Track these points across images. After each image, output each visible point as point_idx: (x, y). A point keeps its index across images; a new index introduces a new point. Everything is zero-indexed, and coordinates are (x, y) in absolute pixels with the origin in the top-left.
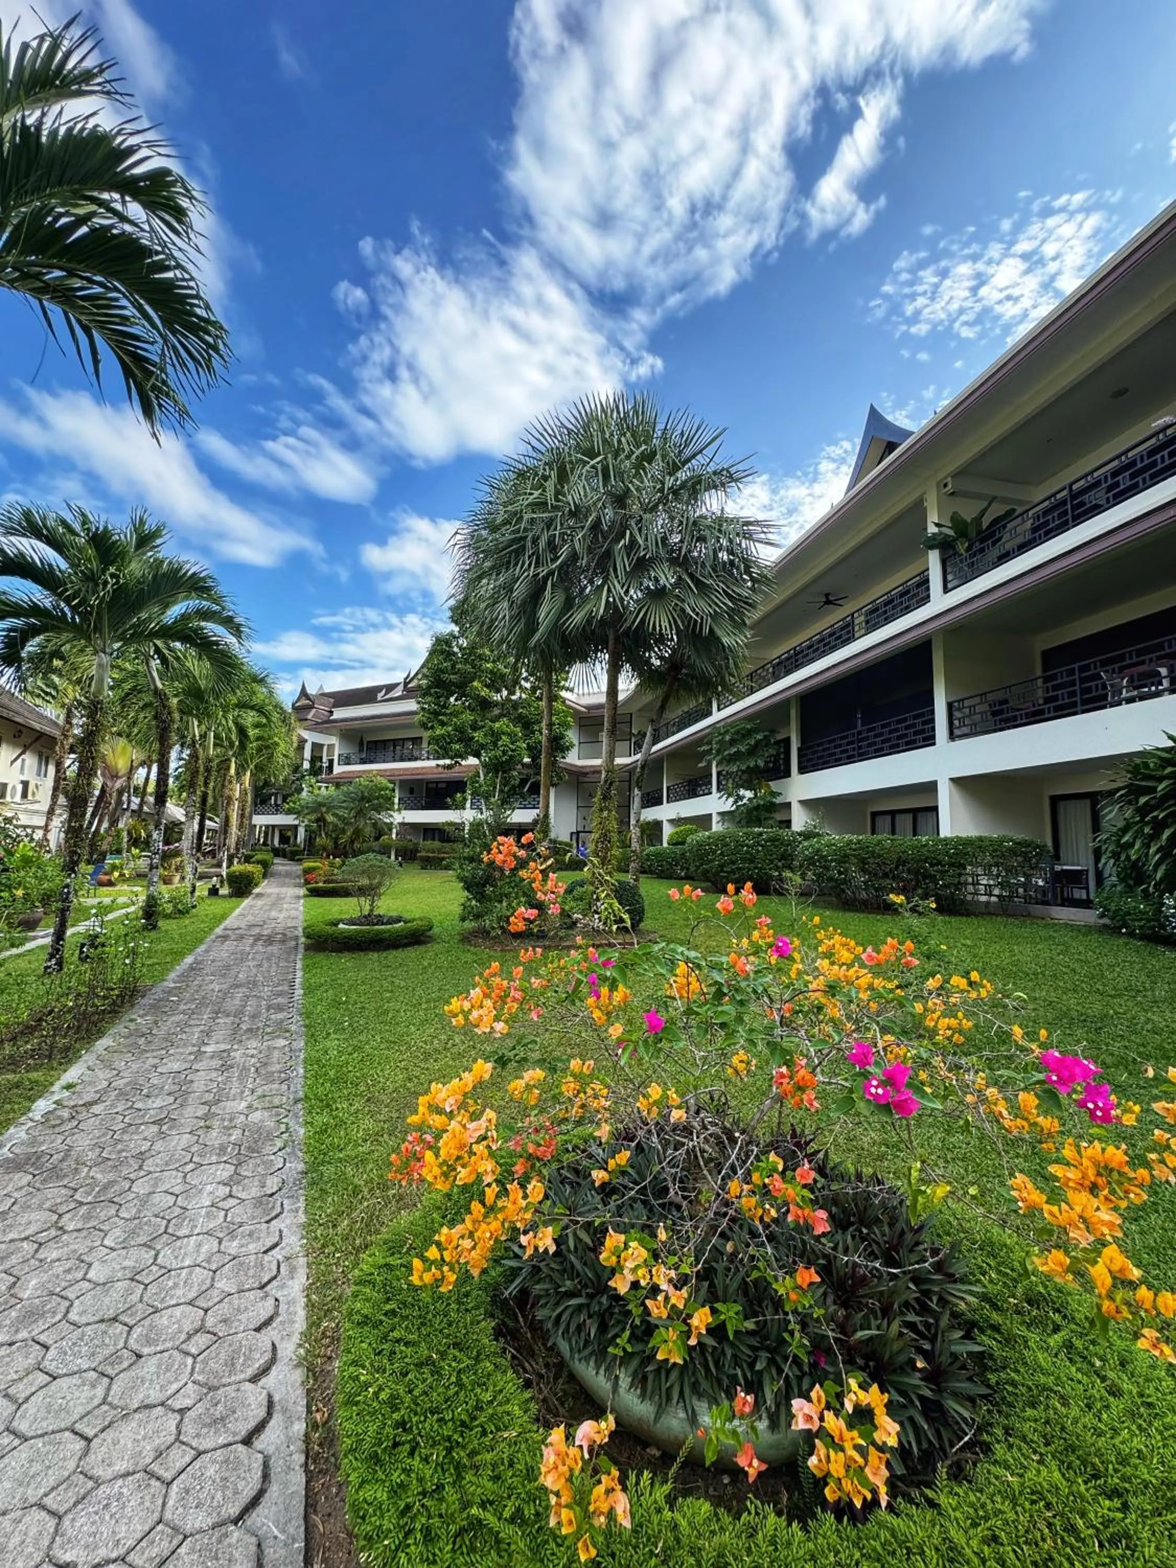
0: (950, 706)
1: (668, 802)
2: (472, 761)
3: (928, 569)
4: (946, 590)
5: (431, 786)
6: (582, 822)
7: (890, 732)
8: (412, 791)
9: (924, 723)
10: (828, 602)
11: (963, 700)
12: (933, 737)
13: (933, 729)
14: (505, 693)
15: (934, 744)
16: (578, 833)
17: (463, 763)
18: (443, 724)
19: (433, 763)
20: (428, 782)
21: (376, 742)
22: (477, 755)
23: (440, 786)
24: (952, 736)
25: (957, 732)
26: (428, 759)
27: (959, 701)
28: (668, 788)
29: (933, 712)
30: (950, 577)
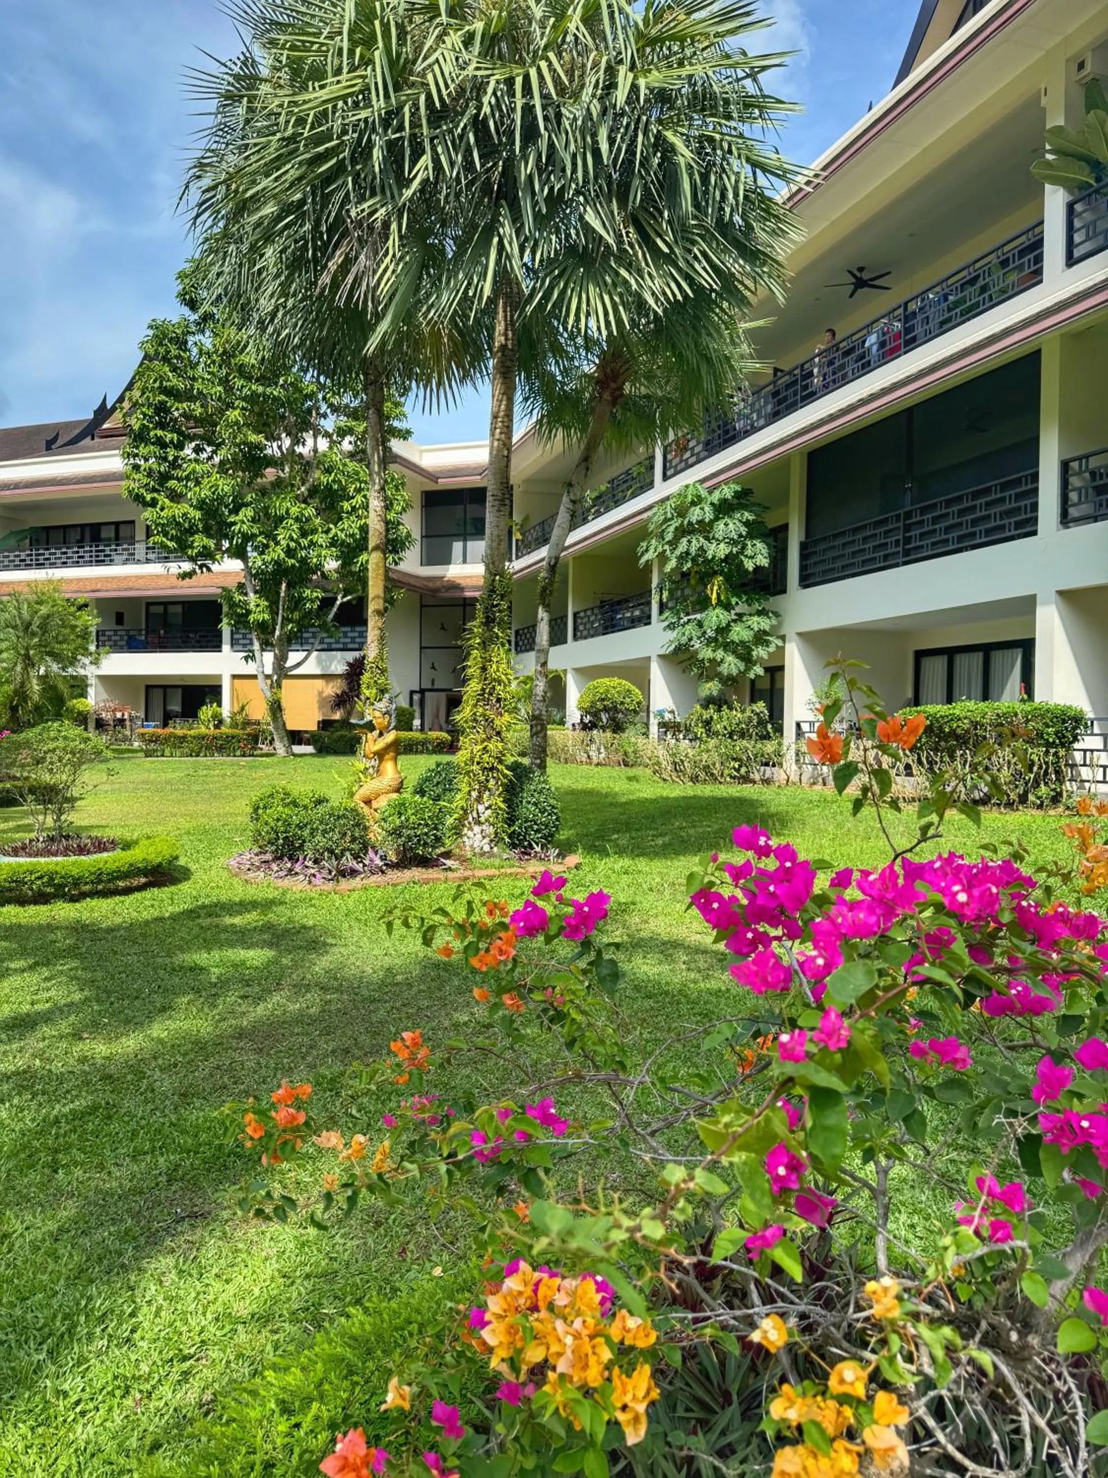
0: (1065, 466)
1: (575, 638)
2: (231, 566)
3: (1042, 222)
4: (1071, 261)
5: (154, 609)
6: (428, 674)
7: (961, 513)
8: (120, 619)
9: (1019, 496)
10: (860, 283)
11: (1087, 457)
12: (1035, 520)
13: (1035, 507)
14: (287, 442)
15: (1034, 533)
16: (422, 692)
17: (215, 567)
18: (176, 497)
19: (156, 568)
20: (150, 603)
21: (47, 529)
22: (239, 553)
23: (172, 609)
24: (1066, 520)
25: (1073, 512)
26: (148, 561)
27: (1079, 459)
28: (575, 615)
29: (1035, 477)
30: (1078, 238)
